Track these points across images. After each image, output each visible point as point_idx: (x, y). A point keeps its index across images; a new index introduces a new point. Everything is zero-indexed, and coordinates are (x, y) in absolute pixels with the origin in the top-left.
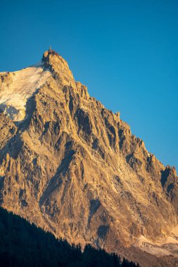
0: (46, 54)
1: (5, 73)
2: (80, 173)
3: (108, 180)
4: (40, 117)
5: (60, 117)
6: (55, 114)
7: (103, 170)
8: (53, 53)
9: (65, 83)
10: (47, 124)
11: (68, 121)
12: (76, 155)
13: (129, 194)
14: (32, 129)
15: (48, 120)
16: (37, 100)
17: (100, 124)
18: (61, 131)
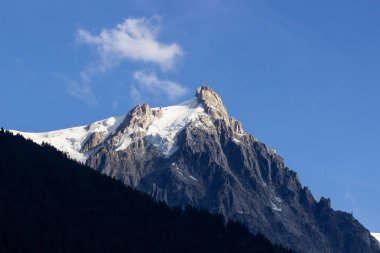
0: (199, 90)
1: (157, 109)
2: (229, 202)
3: (258, 210)
4: (189, 148)
5: (210, 148)
6: (205, 146)
7: (254, 200)
8: (206, 89)
9: (217, 117)
10: (197, 154)
11: (218, 153)
12: (225, 185)
13: (280, 224)
14: (182, 160)
15: (198, 151)
16: (188, 132)
17: (252, 156)
18: (210, 161)
